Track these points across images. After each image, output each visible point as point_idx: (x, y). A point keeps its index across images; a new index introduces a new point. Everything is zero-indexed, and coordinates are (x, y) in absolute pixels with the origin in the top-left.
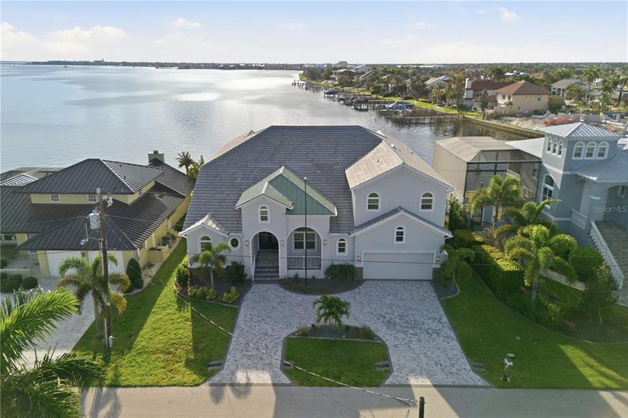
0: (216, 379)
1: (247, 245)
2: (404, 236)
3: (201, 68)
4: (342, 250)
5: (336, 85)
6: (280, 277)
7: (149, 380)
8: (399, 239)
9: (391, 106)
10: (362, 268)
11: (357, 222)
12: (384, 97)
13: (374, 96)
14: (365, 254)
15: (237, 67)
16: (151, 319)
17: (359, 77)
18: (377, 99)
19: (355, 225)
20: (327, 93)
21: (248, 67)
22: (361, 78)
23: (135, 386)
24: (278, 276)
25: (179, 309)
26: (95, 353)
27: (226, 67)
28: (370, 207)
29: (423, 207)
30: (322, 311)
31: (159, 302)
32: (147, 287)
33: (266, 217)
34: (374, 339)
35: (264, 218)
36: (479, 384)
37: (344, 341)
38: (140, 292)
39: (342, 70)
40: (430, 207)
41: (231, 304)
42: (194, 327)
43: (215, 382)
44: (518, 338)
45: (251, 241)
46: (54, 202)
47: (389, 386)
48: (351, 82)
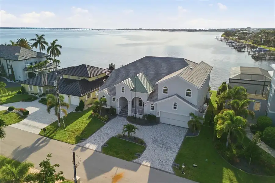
0: (79, 144)
1: (117, 101)
2: (177, 107)
3: (179, 31)
4: (152, 109)
5: (237, 39)
6: (128, 115)
7: (61, 139)
8: (175, 108)
9: (254, 50)
10: (159, 118)
11: (159, 98)
12: (258, 45)
13: (253, 45)
14: (160, 112)
15: (196, 30)
16: (77, 121)
17: (249, 35)
18: (254, 46)
19: (158, 99)
20: (228, 43)
21: (201, 30)
22: (250, 35)
23: (56, 140)
24: (127, 115)
25: (87, 120)
26: (54, 127)
27: (190, 30)
28: (164, 92)
29: (187, 95)
30: (125, 129)
31: (83, 116)
32: (85, 111)
33: (124, 91)
34: (143, 145)
35: (123, 92)
36: (169, 171)
37: (132, 143)
38: (81, 112)
39: (242, 32)
40: (190, 96)
41: (104, 121)
42: (87, 126)
43: (79, 145)
44: (207, 160)
45: (118, 100)
46: (69, 78)
47: (134, 162)
48: (244, 38)
